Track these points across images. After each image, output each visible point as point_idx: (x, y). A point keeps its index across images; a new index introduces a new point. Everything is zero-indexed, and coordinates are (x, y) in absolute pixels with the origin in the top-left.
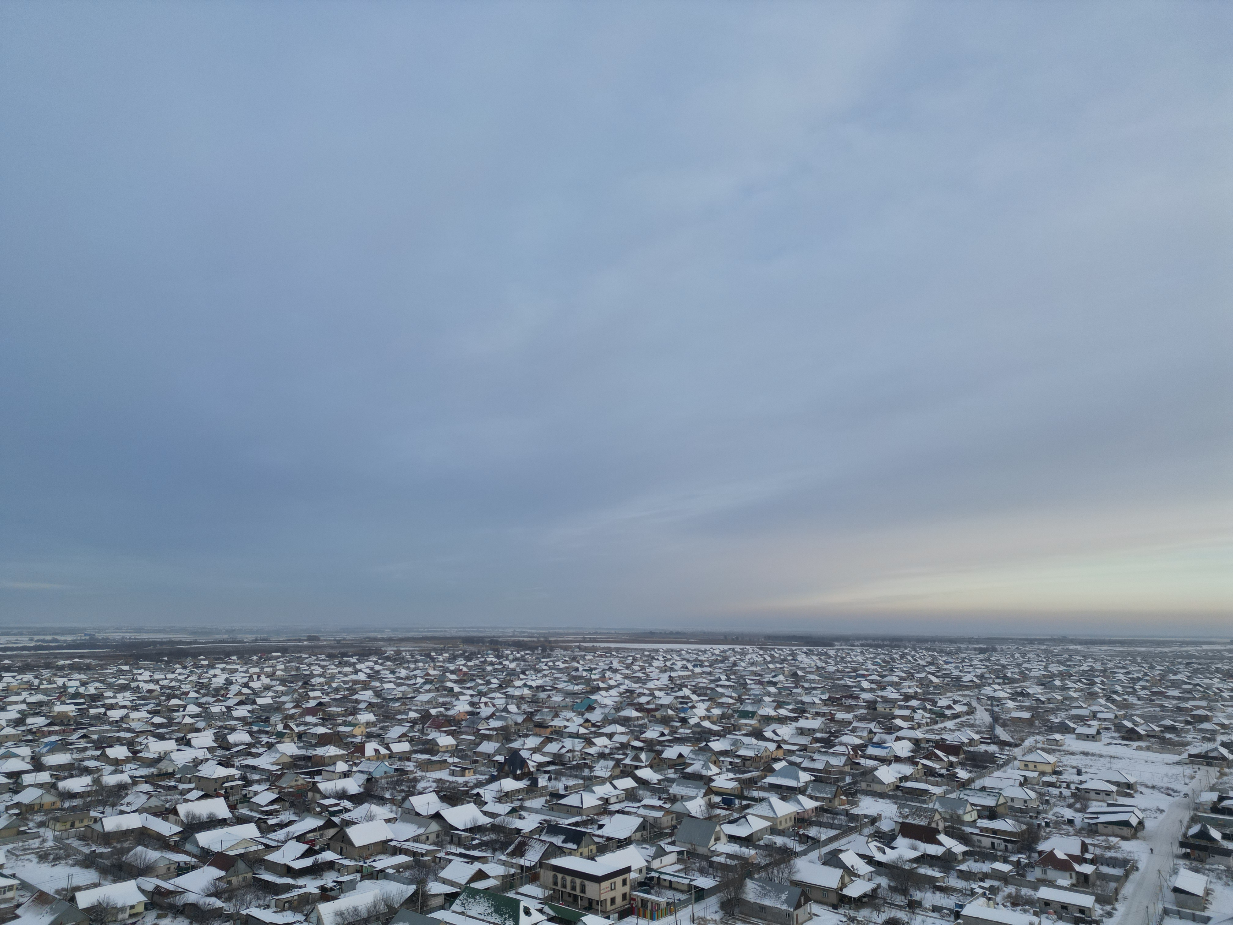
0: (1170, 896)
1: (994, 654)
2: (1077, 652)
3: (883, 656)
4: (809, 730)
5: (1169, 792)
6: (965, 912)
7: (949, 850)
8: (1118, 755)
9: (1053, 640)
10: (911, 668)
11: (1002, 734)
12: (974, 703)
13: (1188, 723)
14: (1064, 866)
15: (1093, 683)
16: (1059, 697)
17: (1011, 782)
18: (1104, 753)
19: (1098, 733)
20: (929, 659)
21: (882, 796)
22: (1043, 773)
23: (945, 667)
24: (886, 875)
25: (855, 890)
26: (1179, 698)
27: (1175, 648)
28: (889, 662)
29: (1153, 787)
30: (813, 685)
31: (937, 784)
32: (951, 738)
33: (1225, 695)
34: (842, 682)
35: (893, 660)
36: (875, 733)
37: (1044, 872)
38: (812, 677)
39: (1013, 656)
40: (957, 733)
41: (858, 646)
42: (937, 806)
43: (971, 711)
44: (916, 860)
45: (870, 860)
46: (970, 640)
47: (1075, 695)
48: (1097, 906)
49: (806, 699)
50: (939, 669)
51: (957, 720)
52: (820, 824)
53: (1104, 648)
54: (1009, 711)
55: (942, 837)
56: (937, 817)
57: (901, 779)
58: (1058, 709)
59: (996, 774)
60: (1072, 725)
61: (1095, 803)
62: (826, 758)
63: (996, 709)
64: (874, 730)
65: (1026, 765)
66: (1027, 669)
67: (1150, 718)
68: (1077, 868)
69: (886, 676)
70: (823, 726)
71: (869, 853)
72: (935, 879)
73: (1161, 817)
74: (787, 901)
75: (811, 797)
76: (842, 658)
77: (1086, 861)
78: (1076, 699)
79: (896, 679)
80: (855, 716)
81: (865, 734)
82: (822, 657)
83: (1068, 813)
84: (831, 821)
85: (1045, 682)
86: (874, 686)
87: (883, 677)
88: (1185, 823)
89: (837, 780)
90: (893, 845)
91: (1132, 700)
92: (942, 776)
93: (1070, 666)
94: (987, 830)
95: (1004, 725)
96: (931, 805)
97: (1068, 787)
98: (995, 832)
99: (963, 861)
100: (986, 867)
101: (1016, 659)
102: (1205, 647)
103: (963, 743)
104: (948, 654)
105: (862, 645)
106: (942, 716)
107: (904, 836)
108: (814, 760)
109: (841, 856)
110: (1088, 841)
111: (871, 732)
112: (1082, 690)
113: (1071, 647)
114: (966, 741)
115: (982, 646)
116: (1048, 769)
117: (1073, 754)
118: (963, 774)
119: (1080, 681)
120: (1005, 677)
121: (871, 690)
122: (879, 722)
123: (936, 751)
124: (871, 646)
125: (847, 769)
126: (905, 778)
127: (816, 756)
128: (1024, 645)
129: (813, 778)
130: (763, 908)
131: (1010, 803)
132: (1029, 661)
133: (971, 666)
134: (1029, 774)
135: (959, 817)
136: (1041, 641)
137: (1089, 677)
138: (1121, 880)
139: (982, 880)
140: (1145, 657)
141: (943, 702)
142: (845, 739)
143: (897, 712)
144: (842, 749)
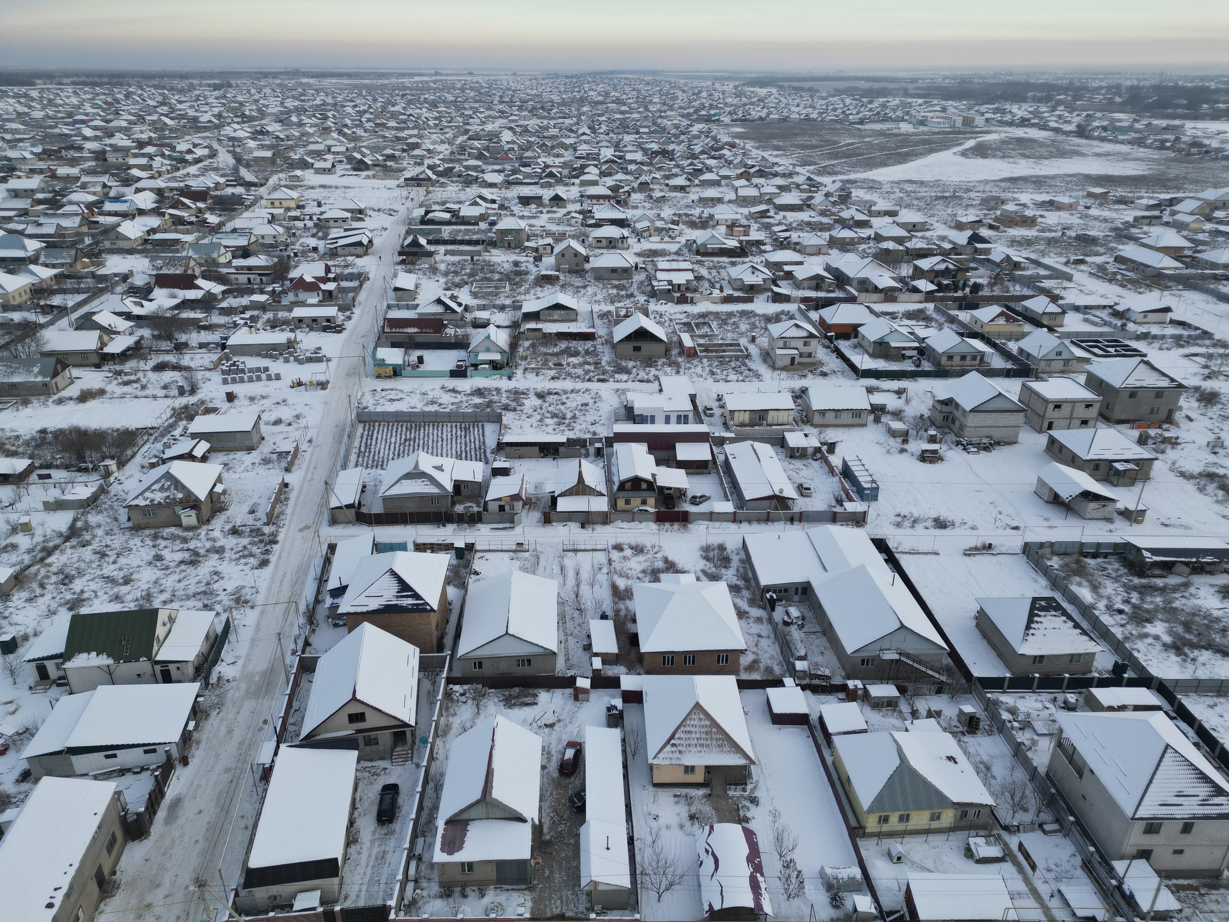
0: (391, 294)
1: (230, 90)
2: (309, 86)
3: (103, 97)
4: (26, 191)
5: (391, 212)
6: (229, 343)
7: (208, 292)
8: (351, 185)
9: (287, 73)
10: (140, 110)
11: (247, 175)
12: (215, 146)
13: (404, 151)
14: (312, 287)
15: (326, 118)
16: (297, 134)
17: (260, 221)
18: (339, 185)
19: (333, 166)
20: (160, 99)
21: (131, 252)
22: (288, 209)
23: (179, 106)
24: (148, 326)
25: (116, 346)
26: (397, 129)
27: (393, 80)
28: (112, 104)
29: (379, 210)
30: (18, 136)
31: (188, 232)
32: (196, 184)
33: (431, 123)
34: (57, 131)
35: (117, 101)
36: (110, 187)
37: (296, 295)
38: (14, 126)
39: (249, 91)
40: (201, 178)
41: (68, 84)
42: (191, 253)
43: (213, 154)
44: (177, 307)
45: (128, 316)
46: (203, 75)
47: (311, 131)
48: (340, 314)
49: (13, 154)
50: (173, 110)
51: (200, 165)
52: (64, 292)
53: (334, 81)
54: (251, 151)
55: (200, 282)
56: (192, 263)
57: (149, 232)
58: (297, 146)
59: (245, 215)
60: (311, 161)
61: (334, 230)
62: (55, 221)
63: (238, 150)
64: (109, 184)
65: (272, 203)
66: (264, 106)
67: (375, 149)
68: (323, 287)
69: (111, 121)
70: (43, 185)
71: (126, 310)
72: (199, 320)
73: (385, 234)
74: (41, 373)
75: (46, 265)
76: (50, 100)
77: (329, 280)
78: (312, 135)
79: (124, 124)
80: (83, 170)
81: (99, 189)
82: (22, 100)
83: (313, 242)
84: (76, 286)
85: (282, 119)
86: (98, 133)
87: (108, 121)
88: (402, 236)
89: (74, 243)
90: (151, 297)
91: (360, 132)
92: (191, 223)
93: (304, 101)
94: (242, 268)
95: (248, 166)
96: (184, 254)
97: (311, 219)
98: (250, 268)
99: (224, 299)
100: (245, 301)
101: (251, 95)
102: (417, 79)
103: (209, 188)
104: (181, 91)
105: (73, 83)
106: (183, 161)
107: (161, 287)
108: (40, 225)
109: (95, 318)
110: (330, 263)
111: (105, 186)
112: (316, 125)
113: (304, 80)
114: (212, 185)
115: (216, 82)
116: (293, 204)
117: (313, 188)
118: (213, 219)
119: (314, 116)
120: (243, 115)
121: (96, 138)
122: (113, 175)
123: (182, 199)
124: (85, 84)
125: (85, 229)
126: (153, 231)
127: (42, 220)
128: (258, 79)
129: (44, 245)
130: (14, 386)
131: (261, 241)
132: (265, 97)
133: (207, 104)
134: (275, 211)
135: (214, 260)
136: (275, 75)
137: (321, 111)
138: (356, 290)
139: (243, 312)
140: (369, 88)
141: (182, 146)
142: (74, 197)
143: (132, 161)
144: (74, 208)
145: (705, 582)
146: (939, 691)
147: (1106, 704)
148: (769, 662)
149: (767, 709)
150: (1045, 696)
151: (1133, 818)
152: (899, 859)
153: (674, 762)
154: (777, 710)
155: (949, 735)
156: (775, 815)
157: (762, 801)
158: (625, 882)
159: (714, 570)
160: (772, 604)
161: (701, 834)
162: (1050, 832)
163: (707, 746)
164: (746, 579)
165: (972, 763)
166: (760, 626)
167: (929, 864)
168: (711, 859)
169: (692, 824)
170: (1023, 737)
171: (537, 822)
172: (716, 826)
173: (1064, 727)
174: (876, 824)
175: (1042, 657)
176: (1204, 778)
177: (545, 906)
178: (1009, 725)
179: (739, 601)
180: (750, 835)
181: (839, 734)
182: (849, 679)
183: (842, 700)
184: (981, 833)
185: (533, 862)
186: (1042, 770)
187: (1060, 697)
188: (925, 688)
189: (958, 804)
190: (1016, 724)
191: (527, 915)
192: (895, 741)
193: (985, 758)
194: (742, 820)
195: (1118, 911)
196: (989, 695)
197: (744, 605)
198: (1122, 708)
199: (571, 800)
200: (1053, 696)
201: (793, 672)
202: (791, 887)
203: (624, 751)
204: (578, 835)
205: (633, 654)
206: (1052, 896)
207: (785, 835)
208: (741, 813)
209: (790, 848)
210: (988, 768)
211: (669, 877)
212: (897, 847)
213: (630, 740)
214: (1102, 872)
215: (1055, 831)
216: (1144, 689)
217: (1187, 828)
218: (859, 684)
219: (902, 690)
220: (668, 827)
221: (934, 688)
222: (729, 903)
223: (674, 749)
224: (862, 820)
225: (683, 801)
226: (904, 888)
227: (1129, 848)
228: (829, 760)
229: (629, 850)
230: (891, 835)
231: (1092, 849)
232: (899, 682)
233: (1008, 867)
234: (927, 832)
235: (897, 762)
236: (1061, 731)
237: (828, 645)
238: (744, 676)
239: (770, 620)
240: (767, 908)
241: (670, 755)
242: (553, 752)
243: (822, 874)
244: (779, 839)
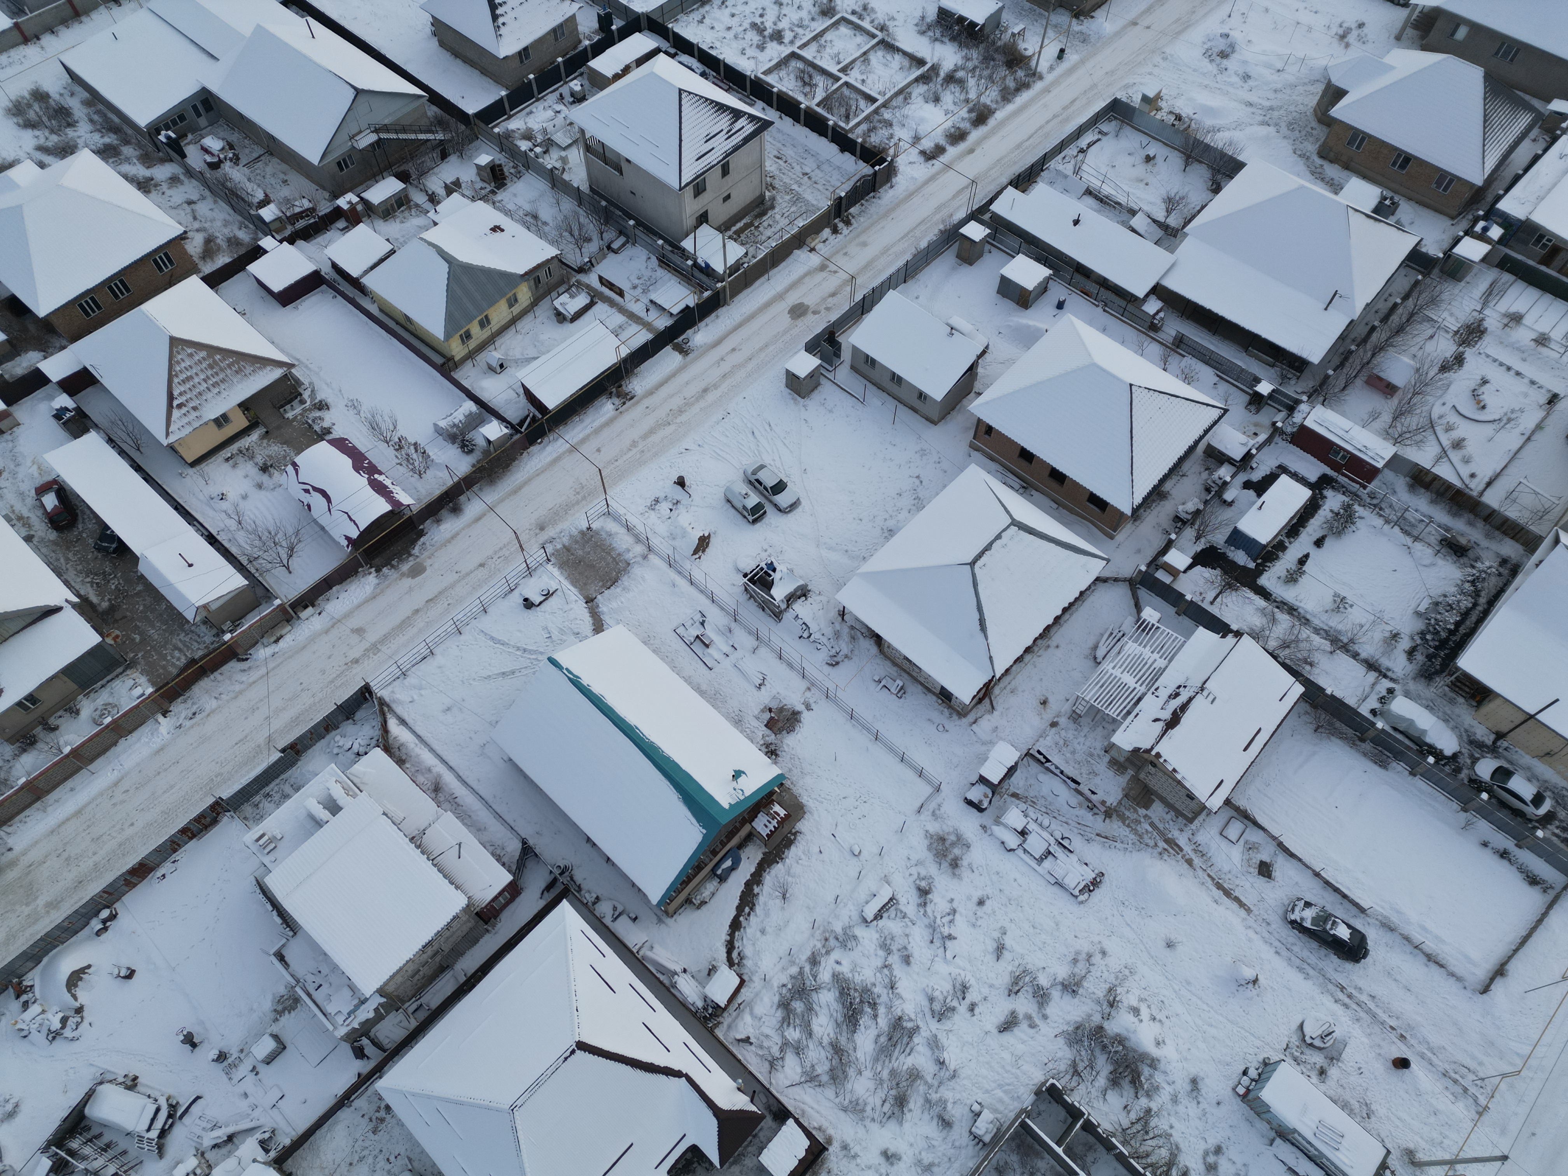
145: (57, 165)
146: (444, 156)
147: (609, 74)
148: (226, 231)
149: (264, 293)
150: (551, 98)
151: (681, 189)
152: (501, 366)
153: (196, 424)
154: (277, 286)
155: (480, 203)
156: (354, 406)
157: (330, 401)
158: (239, 581)
159: (54, 138)
160: (176, 149)
161: (287, 479)
162: (620, 248)
163: (223, 381)
164: (111, 128)
165: (516, 221)
166: (182, 189)
167: (532, 353)
168: (318, 496)
169: (270, 476)
170: (551, 161)
171: (76, 600)
172: (297, 460)
173: (584, 126)
174: (461, 347)
175: (526, 49)
176: (721, 108)
177: (164, 667)
178: (532, 154)
179: (126, 168)
180: (342, 445)
181: (366, 272)
182: (337, 197)
183: (345, 230)
184: (561, 289)
185: (109, 641)
186: (585, 188)
187: (565, 90)
188: (427, 160)
189: (526, 273)
190: (538, 150)
191: (150, 690)
192: (431, 244)
193: (528, 207)
194: (323, 435)
195: (702, 287)
196: (496, 130)
197: (140, 171)
198: (626, 70)
199: (99, 549)
200: (557, 94)
201: (265, 228)
202: (416, 464)
203: (122, 453)
204: (142, 577)
205: (32, 328)
206: (648, 310)
207: (379, 419)
208: (317, 428)
209: (391, 428)
210: (535, 217)
211: (284, 544)
212: (493, 355)
213: (119, 434)
214: (676, 259)
215: (623, 245)
216: (637, 36)
217: (725, 170)
218: (351, 197)
219: (403, 177)
220: (245, 497)
221: (436, 154)
222: (364, 522)
223: (184, 410)
224: (445, 352)
225: (240, 459)
226: (521, 391)
227: (690, 222)
228: (373, 309)
229: (218, 550)
230: (482, 347)
231: (660, 242)
232: (396, 169)
233: (601, 308)
234: (513, 321)
235: (445, 267)
236: (582, 132)
237: (285, 167)
238: (208, 268)
239: (190, 173)
240: (405, 499)
241: (186, 420)
242: (26, 513)
243: (439, 431)
244: (374, 427)
